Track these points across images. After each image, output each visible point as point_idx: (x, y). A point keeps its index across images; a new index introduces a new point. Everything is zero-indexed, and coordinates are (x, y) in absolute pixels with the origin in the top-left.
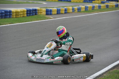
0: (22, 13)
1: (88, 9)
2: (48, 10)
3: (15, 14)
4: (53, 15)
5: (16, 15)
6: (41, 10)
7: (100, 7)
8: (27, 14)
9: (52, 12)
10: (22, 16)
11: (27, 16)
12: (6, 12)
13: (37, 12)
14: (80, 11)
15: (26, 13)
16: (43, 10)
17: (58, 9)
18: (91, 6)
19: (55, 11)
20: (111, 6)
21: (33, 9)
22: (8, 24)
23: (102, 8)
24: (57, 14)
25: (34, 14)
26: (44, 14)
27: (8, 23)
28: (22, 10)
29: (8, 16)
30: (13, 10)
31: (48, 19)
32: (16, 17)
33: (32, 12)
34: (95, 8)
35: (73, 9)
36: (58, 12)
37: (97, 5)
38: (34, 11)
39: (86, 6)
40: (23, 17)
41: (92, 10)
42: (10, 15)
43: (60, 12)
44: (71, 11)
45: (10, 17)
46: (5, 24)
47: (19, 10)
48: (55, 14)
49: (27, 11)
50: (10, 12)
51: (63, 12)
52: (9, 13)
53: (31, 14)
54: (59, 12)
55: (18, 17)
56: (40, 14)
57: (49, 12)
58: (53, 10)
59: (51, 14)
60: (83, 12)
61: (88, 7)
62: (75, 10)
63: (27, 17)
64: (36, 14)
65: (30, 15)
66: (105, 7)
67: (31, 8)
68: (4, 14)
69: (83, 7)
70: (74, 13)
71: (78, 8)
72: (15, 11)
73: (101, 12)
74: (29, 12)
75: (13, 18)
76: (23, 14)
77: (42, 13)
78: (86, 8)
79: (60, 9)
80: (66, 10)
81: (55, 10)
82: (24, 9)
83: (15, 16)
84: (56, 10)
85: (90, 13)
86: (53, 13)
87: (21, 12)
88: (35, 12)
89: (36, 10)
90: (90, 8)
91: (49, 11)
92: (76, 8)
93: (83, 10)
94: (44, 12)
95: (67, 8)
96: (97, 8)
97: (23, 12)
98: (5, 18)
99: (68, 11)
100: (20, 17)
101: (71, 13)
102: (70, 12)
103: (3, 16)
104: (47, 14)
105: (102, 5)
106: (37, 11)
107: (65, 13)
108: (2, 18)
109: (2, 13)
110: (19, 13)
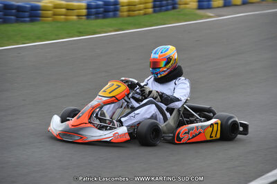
0: (142, 6)
4: (214, 8)
5: (128, 11)
8: (154, 7)
9: (212, 3)
10: (142, 12)
11: (155, 12)
13: (176, 4)
15: (151, 5)
19: (219, 0)
22: (111, 31)
24: (225, 5)
25: (170, 7)
26: (192, 7)
27: (111, 29)
29: (111, 14)
31: (202, 17)
32: (129, 16)
33: (165, 2)
36: (227, 2)
38: (170, 1)
40: (145, 14)
42: (116, 10)
43: (230, 2)
45: (115, 16)
48: (219, 7)
50: (116, 3)
51: (239, 1)
52: (112, 7)
53: (164, 8)
55: (134, 16)
56: (185, 8)
57: (206, 3)
59: (209, 7)
63: (155, 15)
64: (174, 8)
65: (160, 11)
68: (102, 9)
70: (264, 3)
72: (125, 1)
74: (158, 3)
75: (122, 16)
76: (145, 9)
77: (188, 6)
83: (126, 14)
86: (215, 4)
87: (140, 3)
88: (173, 2)
94: (194, 2)
97: (145, 2)
98: (105, 17)
100: (139, 15)
102: (254, 1)
106: (177, 1)
107: (244, 3)
108: (97, 18)
109: (97, 7)
110: (135, 5)
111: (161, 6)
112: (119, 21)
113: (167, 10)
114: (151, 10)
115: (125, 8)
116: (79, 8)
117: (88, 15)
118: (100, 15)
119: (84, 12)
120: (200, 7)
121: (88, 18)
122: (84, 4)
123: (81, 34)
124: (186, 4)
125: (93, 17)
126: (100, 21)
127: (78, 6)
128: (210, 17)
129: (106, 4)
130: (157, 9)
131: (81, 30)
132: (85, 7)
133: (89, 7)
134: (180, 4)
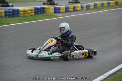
0: (30, 12)
1: (97, 6)
2: (56, 7)
3: (22, 12)
4: (61, 13)
5: (24, 14)
6: (49, 8)
7: (109, 4)
8: (35, 12)
9: (60, 10)
10: (30, 14)
11: (35, 14)
12: (14, 11)
13: (45, 11)
14: (89, 8)
15: (33, 11)
16: (51, 8)
17: (66, 7)
18: (100, 3)
19: (63, 9)
20: (120, 3)
21: (41, 7)
23: (111, 5)
24: (66, 12)
25: (42, 12)
26: (52, 12)
27: (16, 22)
28: (30, 9)
29: (16, 15)
30: (21, 8)
31: (56, 17)
32: (24, 16)
33: (40, 10)
34: (104, 5)
35: (82, 7)
36: (67, 10)
37: (106, 2)
38: (42, 10)
39: (95, 4)
40: (31, 15)
41: (102, 8)
42: (18, 14)
43: (68, 10)
44: (80, 8)
45: (18, 16)
46: (14, 23)
47: (27, 8)
49: (35, 9)
50: (18, 10)
51: (72, 10)
52: (16, 12)
53: (39, 13)
55: (26, 16)
56: (49, 13)
57: (58, 11)
58: (62, 8)
59: (59, 12)
60: (92, 9)
61: (97, 4)
62: (84, 8)
63: (35, 16)
64: (44, 13)
65: (38, 14)
66: (115, 4)
67: (39, 7)
68: (12, 13)
69: (92, 4)
70: (82, 11)
71: (87, 6)
72: (22, 10)
73: (111, 9)
74: (37, 10)
75: (21, 16)
76: (31, 13)
77: (50, 12)
78: (95, 5)
79: (68, 7)
80: (74, 8)
81: (63, 7)
82: (32, 8)
83: (22, 15)
84: (65, 8)
85: (99, 10)
86: (62, 11)
87: (29, 10)
88: (44, 10)
89: (43, 8)
90: (99, 5)
91: (58, 9)
92: (84, 5)
93: (92, 7)
94: (52, 10)
95: (75, 6)
96: (107, 5)
97: (31, 10)
98: (13, 17)
99: (77, 9)
100: (28, 16)
101: (80, 10)
102: (78, 10)
103: (11, 15)
104: (55, 12)
105: (111, 2)
106: (45, 9)
107: (74, 11)
108: (9, 17)
109: (10, 12)
110: (27, 12)
111: (38, 12)
112: (20, 18)
113: (41, 14)
114: (34, 14)
117: (5, 16)
118: (11, 16)
119: (4, 14)
121: (5, 17)
125: (8, 17)
126: (11, 19)
127: (1, 12)
130: (37, 13)
131: (2, 23)
132: (4, 12)
133: (6, 12)
134: (47, 11)
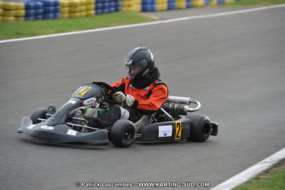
0: (84, 7)
4: (158, 11)
5: (70, 12)
8: (96, 8)
9: (155, 5)
10: (83, 13)
11: (97, 13)
13: (118, 6)
14: (224, 1)
15: (93, 6)
19: (163, 3)
22: (51, 33)
24: (169, 9)
25: (113, 9)
26: (135, 10)
27: (52, 31)
29: (51, 15)
31: (146, 20)
32: (70, 17)
33: (107, 4)
38: (113, 3)
40: (87, 16)
42: (56, 11)
43: (174, 6)
44: (202, 2)
45: (55, 17)
46: (46, 34)
48: (163, 10)
49: (97, 1)
50: (56, 4)
51: (183, 4)
52: (52, 8)
53: (106, 10)
54: (171, 4)
55: (75, 17)
56: (128, 11)
57: (149, 6)
59: (153, 10)
60: (231, 4)
62: (211, 1)
63: (97, 16)
64: (117, 10)
65: (103, 13)
68: (41, 10)
72: (66, 2)
74: (100, 5)
75: (62, 18)
76: (87, 10)
77: (131, 8)
83: (67, 15)
84: (166, 1)
85: (247, 6)
86: (159, 7)
87: (82, 4)
88: (116, 4)
91: (150, 2)
94: (137, 4)
97: (87, 4)
98: (45, 18)
99: (194, 3)
100: (81, 17)
101: (201, 6)
102: (198, 5)
106: (120, 2)
107: (188, 7)
108: (36, 19)
109: (36, 7)
110: (76, 6)
111: (103, 8)
112: (60, 22)
113: (109, 12)
114: (93, 12)
115: (67, 9)
116: (17, 8)
117: (27, 16)
118: (40, 16)
119: (23, 12)
120: (144, 10)
121: (26, 20)
122: (22, 5)
123: (19, 35)
124: (129, 6)
125: (32, 18)
126: (40, 23)
127: (16, 6)
128: (154, 21)
129: (46, 5)
130: (100, 11)
131: (19, 32)
132: (23, 7)
133: (27, 8)
134: (123, 6)
